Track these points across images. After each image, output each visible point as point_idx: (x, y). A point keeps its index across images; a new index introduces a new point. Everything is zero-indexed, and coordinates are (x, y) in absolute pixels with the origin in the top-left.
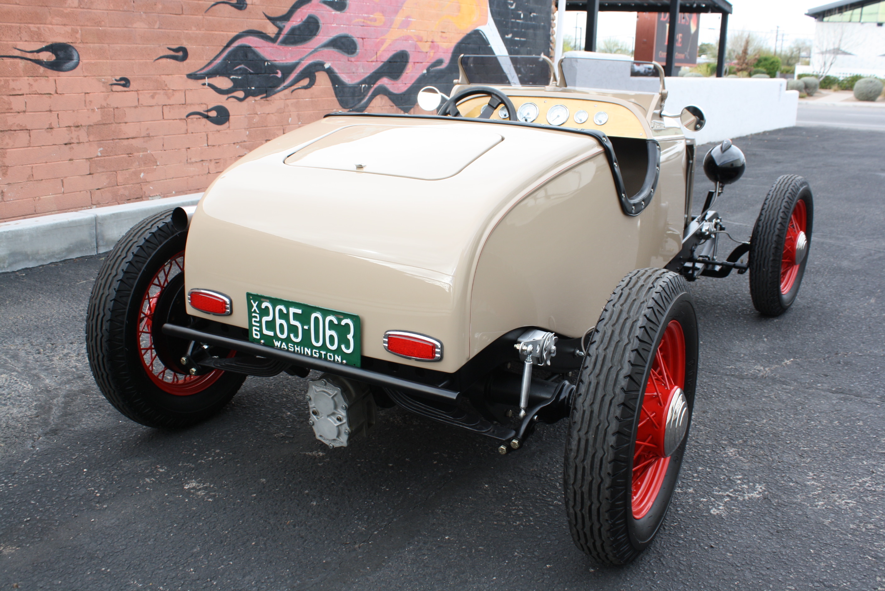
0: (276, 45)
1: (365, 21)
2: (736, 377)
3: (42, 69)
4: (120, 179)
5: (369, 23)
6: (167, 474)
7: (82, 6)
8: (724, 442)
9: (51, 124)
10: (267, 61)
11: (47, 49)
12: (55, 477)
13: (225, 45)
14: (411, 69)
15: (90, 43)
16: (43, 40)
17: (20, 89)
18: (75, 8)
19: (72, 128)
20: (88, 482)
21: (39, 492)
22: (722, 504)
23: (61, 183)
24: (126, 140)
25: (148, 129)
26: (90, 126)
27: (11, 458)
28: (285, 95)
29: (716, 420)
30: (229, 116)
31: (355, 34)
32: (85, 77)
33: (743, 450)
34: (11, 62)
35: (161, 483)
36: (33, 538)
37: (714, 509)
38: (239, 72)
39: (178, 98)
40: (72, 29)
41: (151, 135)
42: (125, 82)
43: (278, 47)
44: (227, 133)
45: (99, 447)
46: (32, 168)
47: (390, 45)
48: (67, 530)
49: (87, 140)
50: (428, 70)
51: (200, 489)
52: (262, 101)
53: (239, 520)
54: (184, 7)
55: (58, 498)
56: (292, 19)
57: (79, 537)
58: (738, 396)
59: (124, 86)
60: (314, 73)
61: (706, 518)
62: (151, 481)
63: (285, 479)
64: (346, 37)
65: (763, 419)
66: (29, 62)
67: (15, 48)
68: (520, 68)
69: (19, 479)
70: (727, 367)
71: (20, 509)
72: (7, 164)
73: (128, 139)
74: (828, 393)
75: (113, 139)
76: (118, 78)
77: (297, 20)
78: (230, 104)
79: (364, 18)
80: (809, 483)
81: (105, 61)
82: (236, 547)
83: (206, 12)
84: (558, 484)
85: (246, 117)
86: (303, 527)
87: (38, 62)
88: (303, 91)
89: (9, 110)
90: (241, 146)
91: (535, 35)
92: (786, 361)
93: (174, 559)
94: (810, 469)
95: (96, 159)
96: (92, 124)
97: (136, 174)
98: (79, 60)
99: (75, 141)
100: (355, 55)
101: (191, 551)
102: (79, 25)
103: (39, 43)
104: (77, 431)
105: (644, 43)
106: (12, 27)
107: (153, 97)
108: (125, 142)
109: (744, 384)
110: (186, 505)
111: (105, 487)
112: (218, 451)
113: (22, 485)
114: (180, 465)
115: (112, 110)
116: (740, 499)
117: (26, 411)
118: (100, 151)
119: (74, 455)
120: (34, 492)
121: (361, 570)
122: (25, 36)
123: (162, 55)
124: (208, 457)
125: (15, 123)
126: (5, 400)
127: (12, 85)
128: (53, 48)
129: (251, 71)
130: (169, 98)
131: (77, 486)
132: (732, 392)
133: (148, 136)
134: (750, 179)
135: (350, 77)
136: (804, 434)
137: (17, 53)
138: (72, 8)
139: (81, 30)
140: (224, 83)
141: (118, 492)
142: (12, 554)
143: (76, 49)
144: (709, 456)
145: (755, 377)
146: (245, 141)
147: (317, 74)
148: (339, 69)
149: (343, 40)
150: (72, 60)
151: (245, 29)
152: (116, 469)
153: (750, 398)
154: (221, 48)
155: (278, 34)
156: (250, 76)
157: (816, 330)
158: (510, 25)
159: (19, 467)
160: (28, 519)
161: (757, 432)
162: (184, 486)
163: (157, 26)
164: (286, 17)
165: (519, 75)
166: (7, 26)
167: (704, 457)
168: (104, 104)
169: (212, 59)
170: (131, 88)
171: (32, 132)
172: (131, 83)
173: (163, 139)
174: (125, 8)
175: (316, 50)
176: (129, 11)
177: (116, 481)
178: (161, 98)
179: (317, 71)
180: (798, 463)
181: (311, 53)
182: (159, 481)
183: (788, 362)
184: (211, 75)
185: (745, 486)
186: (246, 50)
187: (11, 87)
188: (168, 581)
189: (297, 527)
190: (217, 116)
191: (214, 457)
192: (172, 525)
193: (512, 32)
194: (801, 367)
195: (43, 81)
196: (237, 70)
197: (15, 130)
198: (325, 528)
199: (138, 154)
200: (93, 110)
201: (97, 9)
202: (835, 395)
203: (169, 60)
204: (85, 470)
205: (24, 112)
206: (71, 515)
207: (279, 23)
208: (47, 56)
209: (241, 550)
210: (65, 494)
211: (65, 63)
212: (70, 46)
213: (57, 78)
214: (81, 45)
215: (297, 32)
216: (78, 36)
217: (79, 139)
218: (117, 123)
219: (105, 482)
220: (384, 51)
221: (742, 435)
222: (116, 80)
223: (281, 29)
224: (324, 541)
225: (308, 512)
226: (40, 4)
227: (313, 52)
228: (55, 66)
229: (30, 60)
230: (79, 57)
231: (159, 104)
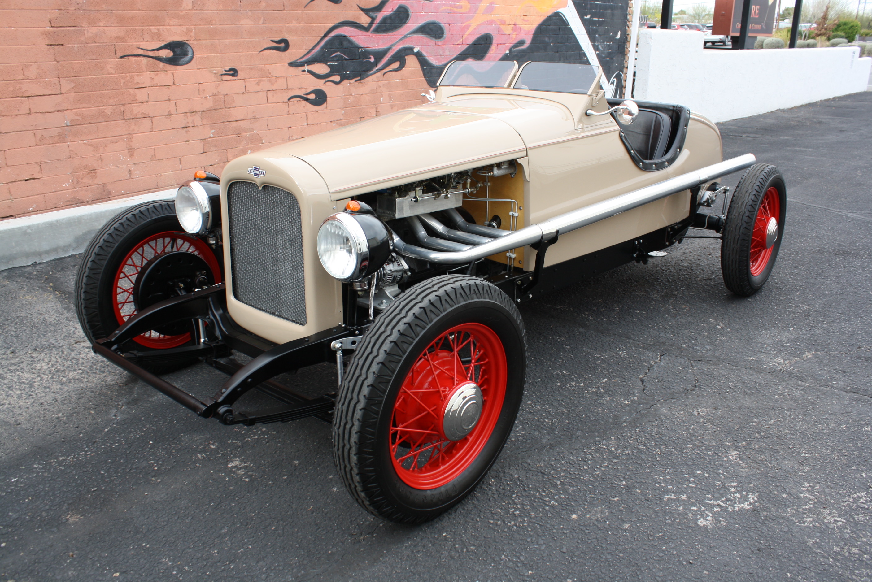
0: (369, 33)
1: (452, 8)
2: (755, 371)
3: (161, 65)
4: (230, 156)
5: (455, 9)
6: (216, 451)
7: (195, 8)
8: (728, 443)
9: (170, 111)
10: (361, 48)
11: (166, 47)
12: (125, 449)
13: (323, 35)
14: (494, 50)
15: (203, 40)
16: (162, 39)
17: (144, 83)
18: (190, 10)
19: (188, 114)
20: (150, 455)
21: (110, 463)
22: (711, 515)
23: (179, 161)
24: (235, 122)
25: (254, 112)
26: (204, 111)
27: (96, 425)
28: (377, 77)
29: (724, 418)
30: (326, 98)
31: (442, 20)
32: (199, 69)
33: (744, 453)
34: (135, 60)
35: (210, 460)
36: (95, 508)
37: (702, 520)
38: (335, 59)
39: (281, 84)
40: (187, 29)
41: (256, 117)
42: (234, 72)
43: (371, 35)
44: (325, 113)
45: (167, 419)
46: (154, 149)
47: (475, 29)
48: (124, 502)
49: (201, 123)
50: (510, 50)
51: (241, 468)
52: (357, 83)
53: (266, 503)
54: (286, 4)
55: (123, 469)
56: (383, 10)
57: (131, 510)
58: (752, 392)
59: (233, 75)
60: (404, 57)
61: (692, 530)
62: (202, 456)
63: (315, 462)
64: (434, 23)
65: (772, 419)
66: (151, 59)
67: (139, 48)
68: (597, 46)
69: (97, 448)
70: (749, 358)
71: (91, 478)
72: (133, 147)
73: (237, 121)
74: (842, 392)
75: (223, 122)
76: (227, 69)
77: (388, 11)
78: (327, 87)
79: (451, 6)
80: (802, 495)
81: (216, 55)
82: (258, 531)
83: (305, 7)
84: (559, 483)
85: (341, 98)
86: (319, 514)
87: (158, 59)
88: (394, 73)
89: (135, 101)
90: (337, 124)
91: (613, 15)
92: (807, 354)
93: (204, 538)
94: (806, 479)
95: (209, 139)
97: (244, 151)
98: (193, 55)
99: (190, 125)
100: (442, 39)
101: (220, 532)
102: (193, 25)
103: (159, 42)
104: (153, 402)
105: (723, 15)
106: (136, 29)
107: (258, 84)
108: (234, 124)
109: (761, 379)
110: (225, 484)
111: (163, 461)
112: (264, 429)
113: (98, 455)
114: (229, 442)
115: (222, 96)
116: (730, 509)
117: (118, 379)
118: (213, 133)
119: (145, 426)
120: (106, 462)
121: (360, 564)
122: (147, 37)
123: (266, 47)
124: (254, 436)
125: (139, 112)
126: (104, 367)
127: (137, 79)
128: (170, 46)
129: (346, 57)
130: (272, 84)
131: (141, 458)
132: (747, 386)
133: (254, 118)
134: (810, 150)
135: (437, 59)
136: (808, 438)
137: (140, 52)
138: (187, 10)
139: (195, 29)
140: (321, 69)
141: (173, 467)
142: (75, 523)
143: (191, 45)
144: (710, 459)
145: (772, 372)
146: (341, 120)
147: (406, 57)
148: (427, 52)
149: (431, 26)
150: (187, 55)
151: (341, 20)
152: (177, 444)
153: (763, 395)
154: (320, 38)
155: (371, 24)
156: (345, 62)
157: (843, 320)
158: (589, 6)
159: (100, 436)
160: (95, 489)
161: (762, 434)
162: (228, 464)
163: (261, 22)
164: (378, 8)
165: (597, 52)
166: (131, 30)
167: (705, 459)
168: (216, 93)
169: (310, 48)
170: (239, 77)
171: (154, 119)
172: (239, 73)
173: (267, 120)
174: (233, 7)
175: (406, 36)
176: (236, 10)
177: (173, 455)
178: (265, 85)
179: (407, 55)
180: (796, 472)
181: (401, 39)
182: (209, 458)
183: (809, 355)
184: (310, 62)
185: (738, 495)
186: (342, 39)
187: (136, 81)
188: (194, 561)
189: (314, 514)
190: (316, 99)
191: (260, 435)
192: (210, 503)
193: (590, 13)
194: (821, 361)
195: (162, 75)
196: (333, 57)
197: (140, 118)
198: (339, 516)
199: (245, 134)
200: (206, 97)
201: (208, 10)
202: (849, 395)
203: (272, 51)
204: (151, 442)
205: (147, 102)
206: (129, 487)
207: (371, 14)
208: (166, 53)
209: (261, 534)
210: (130, 465)
211: (181, 58)
212: (186, 43)
213: (174, 71)
214: (195, 42)
215: (389, 21)
216: (192, 34)
217: (194, 123)
218: (226, 108)
219: (164, 456)
220: (470, 34)
221: (746, 436)
222: (226, 71)
223: (373, 19)
224: (334, 531)
225: (328, 498)
226: (160, 9)
227: (403, 38)
228: (173, 61)
229: (152, 57)
230: (193, 52)
231: (264, 90)
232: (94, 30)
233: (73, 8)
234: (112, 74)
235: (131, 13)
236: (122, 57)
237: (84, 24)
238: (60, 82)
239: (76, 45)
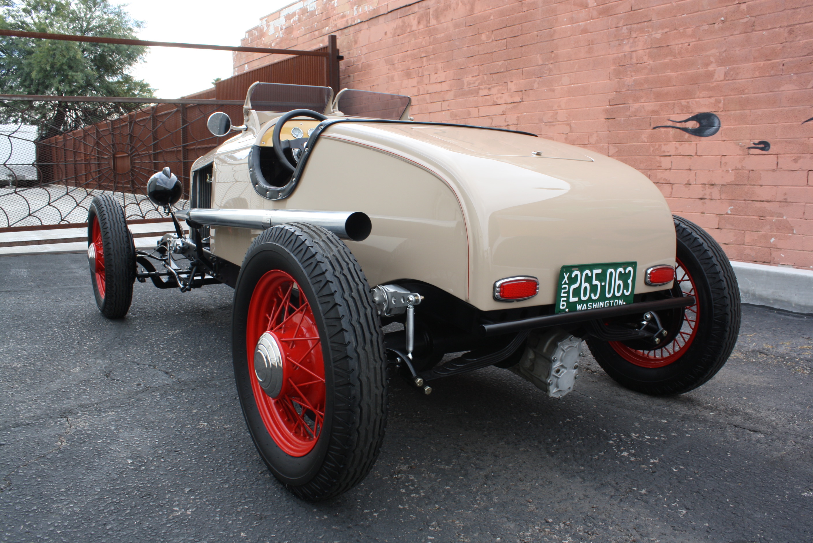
3: (687, 135)
4: (748, 239)
7: (727, 79)
9: (689, 180)
11: (693, 119)
15: (731, 110)
16: (690, 112)
17: (669, 152)
18: (721, 81)
19: (707, 185)
24: (759, 203)
25: (785, 194)
26: (723, 185)
32: (724, 141)
34: (664, 131)
40: (716, 100)
41: (789, 200)
42: (764, 146)
49: (718, 197)
59: (762, 149)
66: (678, 130)
67: (669, 120)
73: (763, 201)
76: (756, 141)
81: (745, 126)
87: (685, 130)
89: (659, 167)
95: (726, 216)
96: (725, 184)
97: (767, 237)
98: (720, 127)
99: (707, 197)
102: (723, 96)
103: (687, 114)
106: (669, 103)
107: (796, 161)
108: (758, 204)
115: (747, 172)
118: (730, 209)
122: (677, 110)
125: (662, 178)
127: (664, 148)
128: (697, 118)
133: (785, 201)
137: (670, 123)
138: (718, 81)
139: (724, 100)
143: (718, 116)
150: (713, 126)
166: (665, 104)
168: (740, 167)
170: (770, 151)
171: (674, 186)
172: (771, 146)
173: (805, 206)
174: (772, 73)
176: (775, 75)
178: (806, 163)
187: (662, 150)
195: (686, 145)
197: (662, 183)
199: (771, 218)
200: (728, 171)
201: (742, 79)
205: (670, 169)
208: (692, 125)
211: (707, 129)
212: (713, 115)
213: (698, 142)
214: (722, 113)
216: (721, 105)
217: (711, 196)
218: (751, 185)
222: (754, 144)
226: (692, 83)
228: (698, 132)
229: (679, 128)
230: (720, 123)
231: (804, 169)
232: (637, 105)
233: (624, 90)
234: (645, 142)
235: (666, 89)
236: (654, 128)
237: (630, 102)
238: (608, 147)
239: (622, 119)
